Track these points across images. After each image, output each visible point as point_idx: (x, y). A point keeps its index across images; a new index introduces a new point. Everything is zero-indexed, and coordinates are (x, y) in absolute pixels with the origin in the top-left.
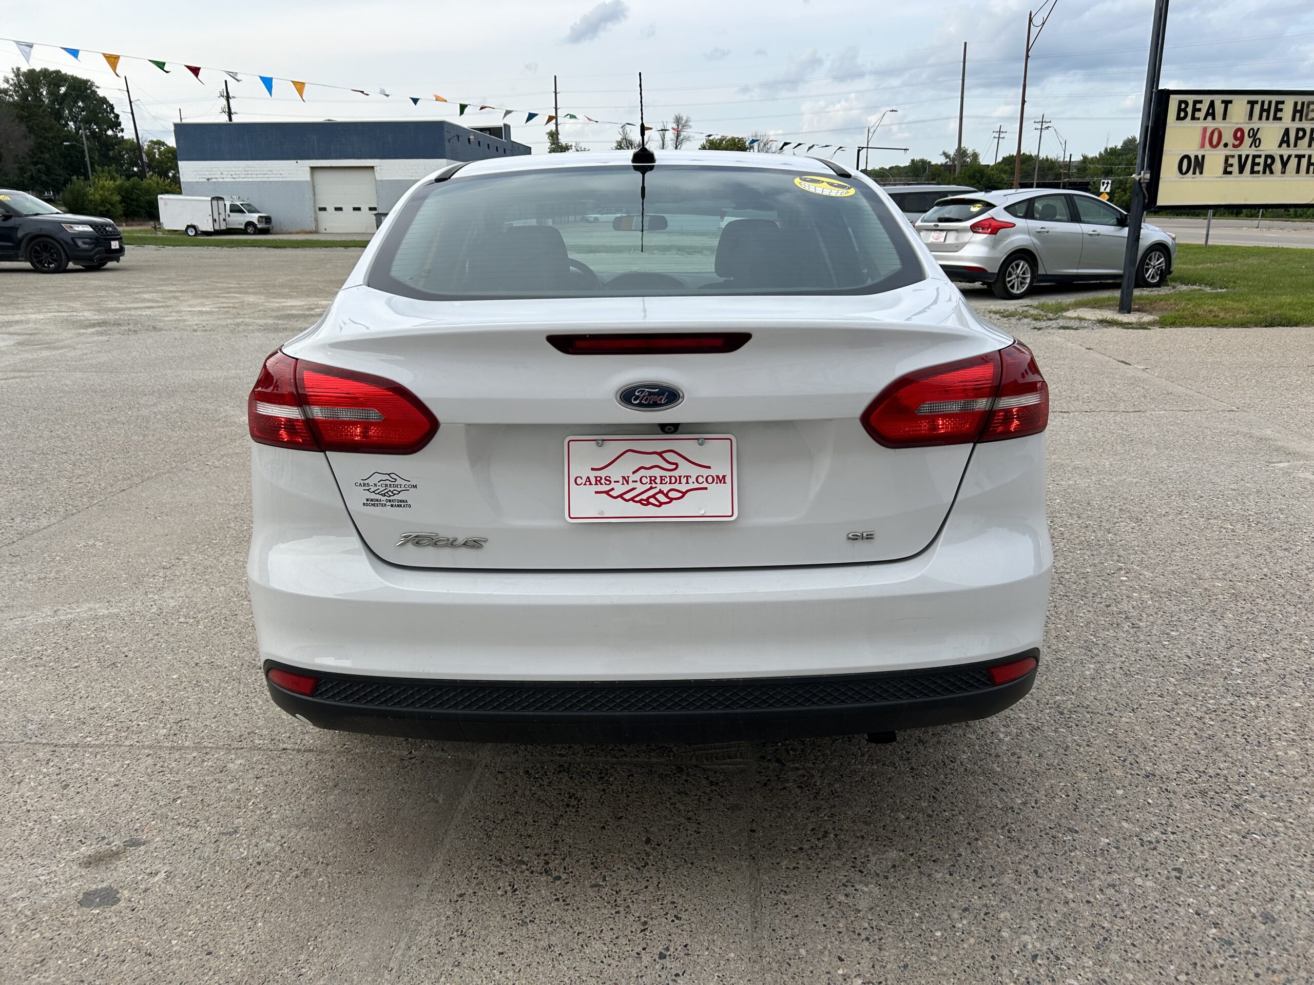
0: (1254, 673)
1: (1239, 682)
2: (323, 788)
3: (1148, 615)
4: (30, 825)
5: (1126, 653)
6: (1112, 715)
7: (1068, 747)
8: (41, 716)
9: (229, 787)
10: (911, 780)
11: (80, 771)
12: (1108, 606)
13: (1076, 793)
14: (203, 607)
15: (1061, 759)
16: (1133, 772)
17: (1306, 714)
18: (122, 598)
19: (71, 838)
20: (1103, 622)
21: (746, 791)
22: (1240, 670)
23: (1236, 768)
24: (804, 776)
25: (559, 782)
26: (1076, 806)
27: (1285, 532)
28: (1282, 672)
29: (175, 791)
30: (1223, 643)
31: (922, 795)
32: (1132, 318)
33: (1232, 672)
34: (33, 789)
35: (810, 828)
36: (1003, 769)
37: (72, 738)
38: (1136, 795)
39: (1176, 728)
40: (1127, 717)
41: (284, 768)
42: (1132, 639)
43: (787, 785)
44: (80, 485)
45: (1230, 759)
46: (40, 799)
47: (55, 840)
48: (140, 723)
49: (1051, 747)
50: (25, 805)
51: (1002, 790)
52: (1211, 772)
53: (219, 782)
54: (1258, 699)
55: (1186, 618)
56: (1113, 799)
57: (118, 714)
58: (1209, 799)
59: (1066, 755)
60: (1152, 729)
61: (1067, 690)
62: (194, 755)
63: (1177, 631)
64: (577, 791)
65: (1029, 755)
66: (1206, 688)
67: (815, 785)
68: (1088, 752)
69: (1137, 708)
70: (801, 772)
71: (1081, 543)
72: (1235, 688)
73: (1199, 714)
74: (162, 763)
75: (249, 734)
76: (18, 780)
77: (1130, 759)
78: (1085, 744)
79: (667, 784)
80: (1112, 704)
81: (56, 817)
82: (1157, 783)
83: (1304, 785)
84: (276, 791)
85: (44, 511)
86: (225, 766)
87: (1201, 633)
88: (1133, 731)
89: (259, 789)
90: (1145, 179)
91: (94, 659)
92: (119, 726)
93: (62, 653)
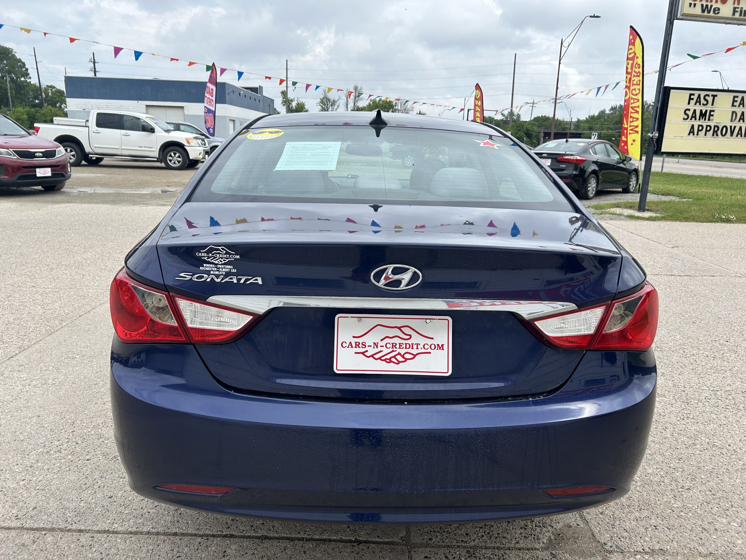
32: (647, 214)
90: (655, 136)
91: (99, 452)
92: (135, 512)
93: (75, 448)
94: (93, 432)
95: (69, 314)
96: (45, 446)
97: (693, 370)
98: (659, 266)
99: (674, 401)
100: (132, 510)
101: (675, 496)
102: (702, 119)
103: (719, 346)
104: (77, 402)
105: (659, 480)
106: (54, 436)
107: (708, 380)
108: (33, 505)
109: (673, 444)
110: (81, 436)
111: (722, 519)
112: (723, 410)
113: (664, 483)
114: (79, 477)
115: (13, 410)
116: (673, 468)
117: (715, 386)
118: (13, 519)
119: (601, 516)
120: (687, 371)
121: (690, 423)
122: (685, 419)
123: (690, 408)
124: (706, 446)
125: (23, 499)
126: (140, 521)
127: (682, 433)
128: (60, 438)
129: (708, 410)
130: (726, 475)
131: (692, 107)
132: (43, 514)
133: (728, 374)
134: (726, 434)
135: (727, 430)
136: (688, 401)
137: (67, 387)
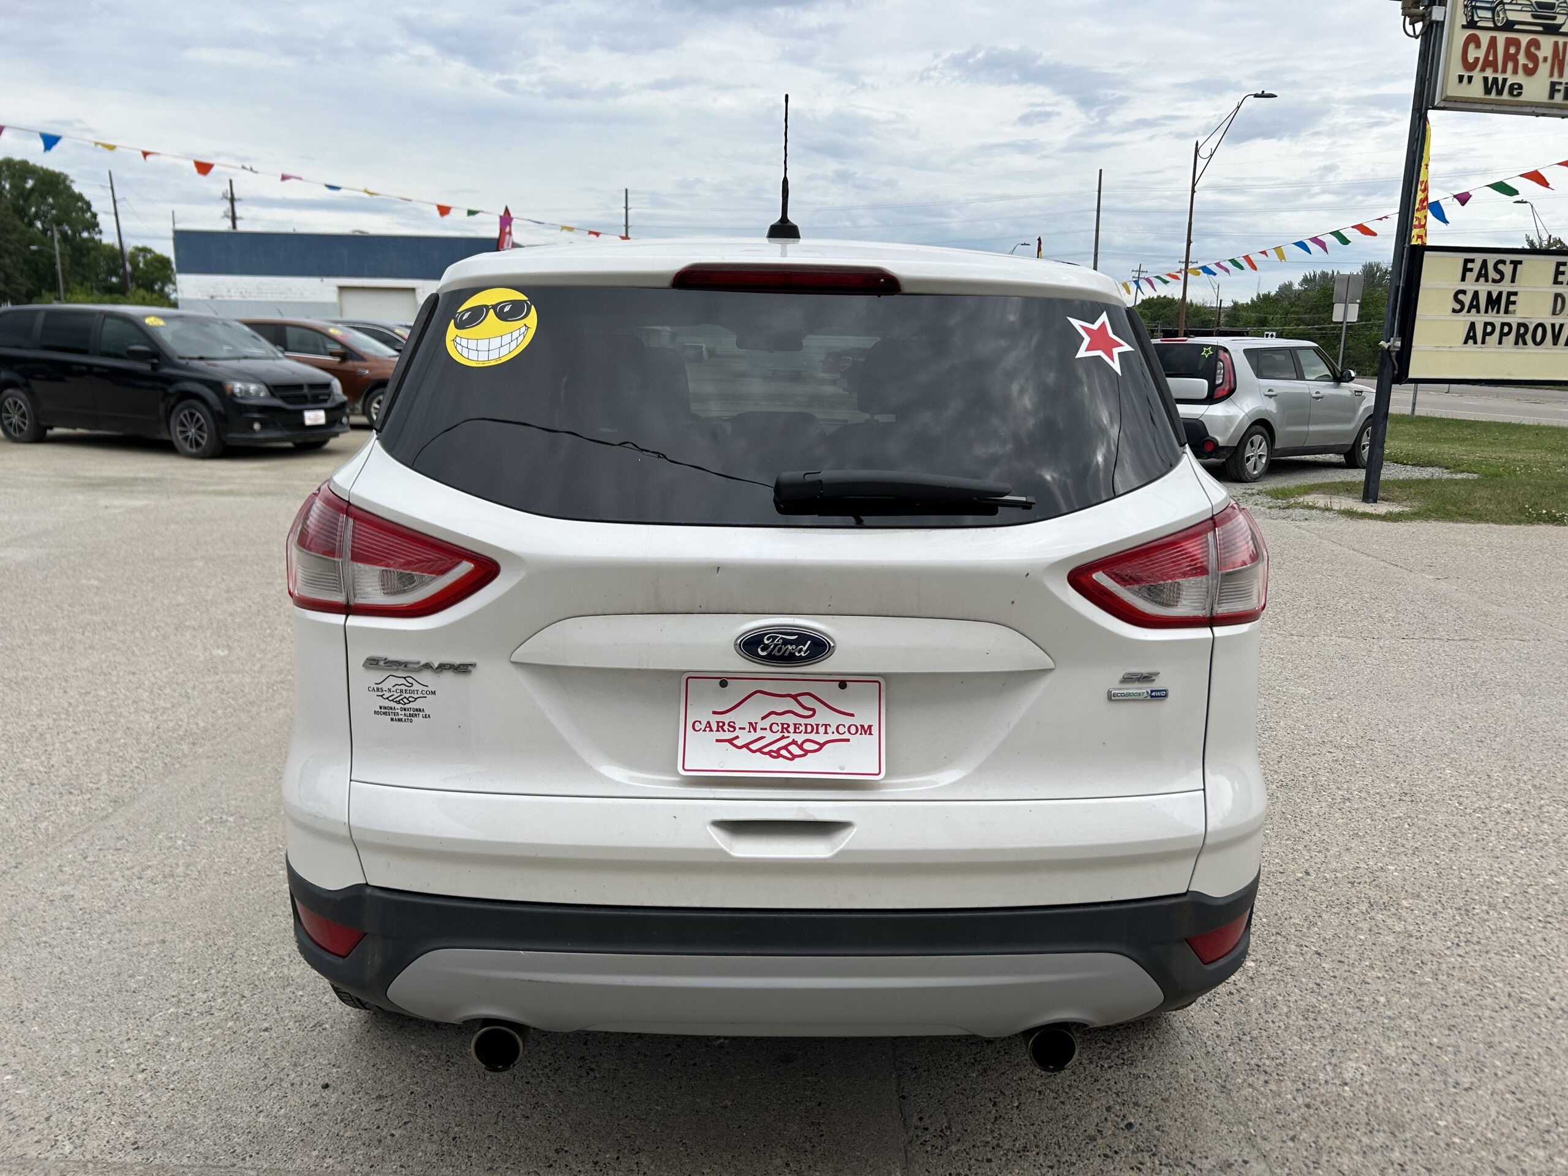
32: (1382, 508)
90: (1395, 347)
91: (287, 1014)
92: (365, 1135)
93: (240, 1005)
94: (272, 974)
95: (206, 730)
96: (179, 1001)
97: (1477, 841)
98: (1407, 620)
99: (1439, 907)
100: (360, 1131)
101: (1441, 1104)
102: (1492, 310)
103: (1533, 792)
104: (236, 913)
105: (1409, 1071)
106: (196, 981)
107: (1508, 862)
108: (165, 1119)
109: (1438, 996)
110: (249, 982)
111: (1536, 1151)
112: (1541, 925)
113: (1418, 1078)
114: (253, 1065)
115: (112, 929)
116: (1439, 1047)
117: (1524, 876)
118: (129, 1148)
119: (1291, 1144)
120: (1466, 844)
121: (1473, 953)
122: (1463, 944)
123: (1473, 922)
124: (1504, 1000)
125: (146, 1108)
126: (376, 1152)
127: (1455, 974)
128: (209, 986)
129: (1508, 925)
130: (1545, 1060)
131: (1470, 286)
132: (186, 1138)
133: (1550, 851)
134: (1545, 975)
135: (1547, 967)
136: (1469, 908)
137: (215, 882)
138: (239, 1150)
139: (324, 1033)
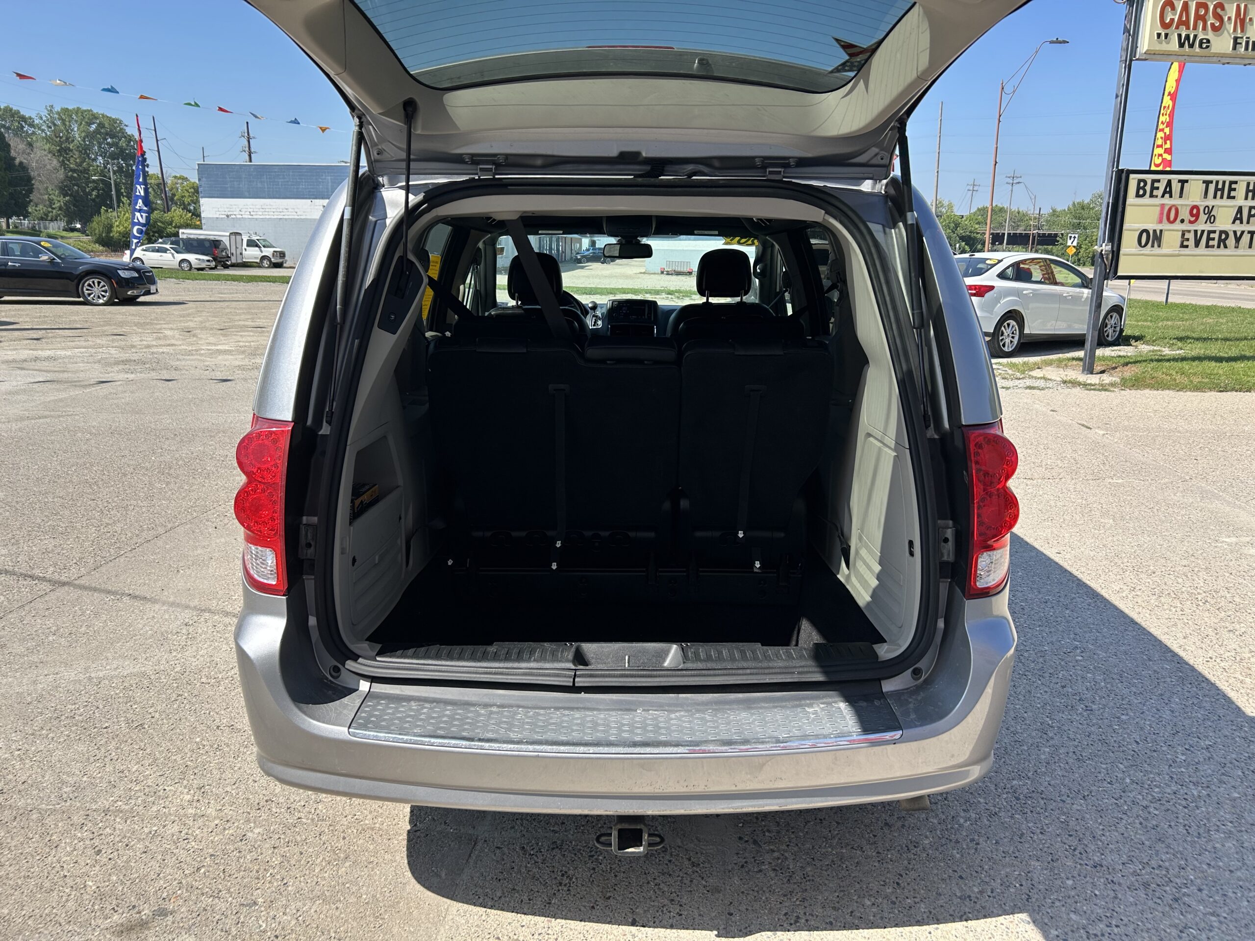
0: (1197, 761)
1: (1183, 770)
2: (335, 860)
3: (1101, 698)
4: (67, 891)
5: (1079, 736)
6: (1064, 801)
7: (1023, 834)
8: (75, 779)
9: (248, 857)
10: (876, 864)
11: (112, 837)
12: (1063, 687)
13: (1029, 882)
14: (222, 667)
15: (1016, 847)
16: (1082, 862)
17: (1243, 805)
18: (148, 655)
19: (105, 906)
20: (1058, 704)
21: (725, 872)
22: (1183, 758)
23: (1176, 860)
24: (779, 858)
25: (552, 860)
26: (1029, 896)
27: (1230, 613)
28: (1223, 760)
29: (199, 859)
30: (1169, 728)
31: (887, 880)
32: (1094, 379)
33: (1176, 759)
34: (69, 854)
35: (783, 913)
36: (962, 856)
37: (104, 802)
38: (1084, 886)
39: (1124, 816)
40: (1079, 805)
41: (299, 838)
42: (1085, 722)
43: (763, 867)
44: (109, 535)
45: (1172, 851)
46: (76, 865)
47: (90, 907)
48: (166, 788)
49: (1007, 834)
50: (62, 870)
51: (961, 877)
52: (1153, 863)
53: (240, 852)
54: (1200, 788)
55: (1136, 701)
56: (1063, 890)
57: (146, 777)
58: (1151, 891)
59: (1021, 842)
60: (1101, 817)
61: (1023, 775)
62: (216, 822)
63: (1127, 714)
64: (569, 870)
65: (986, 842)
66: (1152, 776)
67: (789, 868)
68: (1041, 840)
69: (1088, 795)
70: (776, 854)
71: (1040, 619)
72: (1179, 777)
73: (1145, 803)
74: (186, 830)
75: (267, 801)
76: (55, 845)
77: (1080, 848)
78: (1038, 831)
79: (652, 864)
80: (1064, 790)
81: (90, 883)
82: (1104, 874)
83: (1239, 879)
84: (293, 862)
85: (75, 561)
86: (244, 835)
87: (1150, 718)
88: (1083, 819)
89: (276, 861)
90: (1106, 251)
91: (122, 719)
92: (147, 790)
93: (94, 713)
131: (1168, 201)
138: (65, 796)
139: (143, 730)
